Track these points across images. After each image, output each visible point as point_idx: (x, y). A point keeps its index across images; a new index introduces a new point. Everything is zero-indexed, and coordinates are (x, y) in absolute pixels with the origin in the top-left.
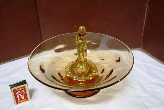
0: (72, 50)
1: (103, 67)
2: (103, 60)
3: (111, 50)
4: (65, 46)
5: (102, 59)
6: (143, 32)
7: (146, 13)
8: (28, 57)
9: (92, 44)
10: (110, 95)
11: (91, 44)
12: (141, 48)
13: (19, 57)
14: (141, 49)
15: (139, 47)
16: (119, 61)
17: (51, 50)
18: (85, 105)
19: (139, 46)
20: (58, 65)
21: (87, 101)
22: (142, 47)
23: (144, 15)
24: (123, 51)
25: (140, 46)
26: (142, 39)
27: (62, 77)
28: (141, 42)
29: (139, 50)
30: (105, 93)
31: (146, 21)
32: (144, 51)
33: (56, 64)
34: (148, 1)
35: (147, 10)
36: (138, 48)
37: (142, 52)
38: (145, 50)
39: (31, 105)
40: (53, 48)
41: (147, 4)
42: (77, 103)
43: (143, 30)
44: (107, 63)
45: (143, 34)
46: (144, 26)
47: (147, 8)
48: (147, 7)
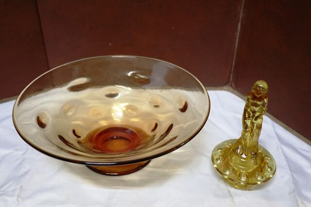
0: (101, 88)
1: (157, 120)
2: (157, 106)
3: (172, 88)
4: (89, 79)
5: (155, 105)
6: (234, 58)
7: (240, 24)
8: (15, 101)
9: (138, 77)
10: (166, 171)
11: (136, 77)
12: (231, 86)
13: (5, 99)
14: (231, 89)
15: (227, 84)
16: (184, 109)
17: (61, 87)
18: (119, 188)
19: (228, 82)
20: (73, 115)
21: (123, 181)
22: (233, 85)
23: (237, 27)
24: (192, 91)
25: (230, 83)
26: (232, 70)
27: (79, 137)
28: (232, 76)
29: (228, 90)
30: (159, 167)
31: (239, 38)
32: (236, 92)
33: (70, 114)
34: (244, 1)
35: (242, 19)
36: (225, 87)
37: (233, 93)
38: (238, 90)
39: (19, 187)
40: (66, 83)
41: (241, 7)
42: (105, 185)
43: (235, 53)
44: (163, 113)
45: (234, 61)
46: (236, 46)
47: (241, 15)
48: (242, 13)
